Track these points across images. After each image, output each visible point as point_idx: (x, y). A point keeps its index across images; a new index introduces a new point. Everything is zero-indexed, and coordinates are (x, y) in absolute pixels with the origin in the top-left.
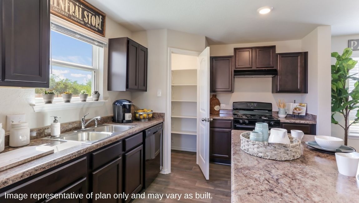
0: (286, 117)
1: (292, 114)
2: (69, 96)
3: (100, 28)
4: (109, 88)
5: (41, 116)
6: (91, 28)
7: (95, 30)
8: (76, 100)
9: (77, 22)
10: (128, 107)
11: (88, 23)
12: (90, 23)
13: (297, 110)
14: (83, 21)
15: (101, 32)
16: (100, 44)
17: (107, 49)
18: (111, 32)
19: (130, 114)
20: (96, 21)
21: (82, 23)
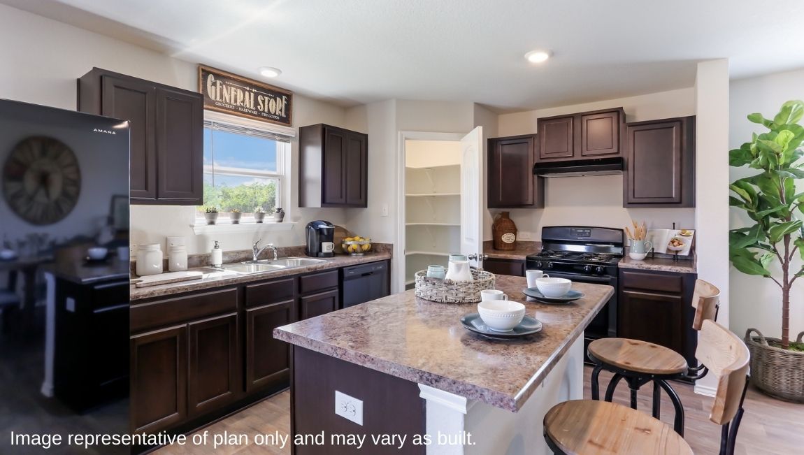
0: (646, 259)
1: (664, 252)
2: (237, 216)
3: (283, 115)
4: (301, 203)
5: (202, 240)
6: (270, 117)
7: (275, 120)
8: (248, 220)
9: (248, 113)
10: (325, 232)
11: (264, 111)
12: (266, 110)
13: (675, 244)
14: (257, 110)
15: (286, 120)
16: (285, 138)
17: (297, 144)
18: (302, 116)
19: (330, 244)
20: (276, 106)
21: (255, 113)
